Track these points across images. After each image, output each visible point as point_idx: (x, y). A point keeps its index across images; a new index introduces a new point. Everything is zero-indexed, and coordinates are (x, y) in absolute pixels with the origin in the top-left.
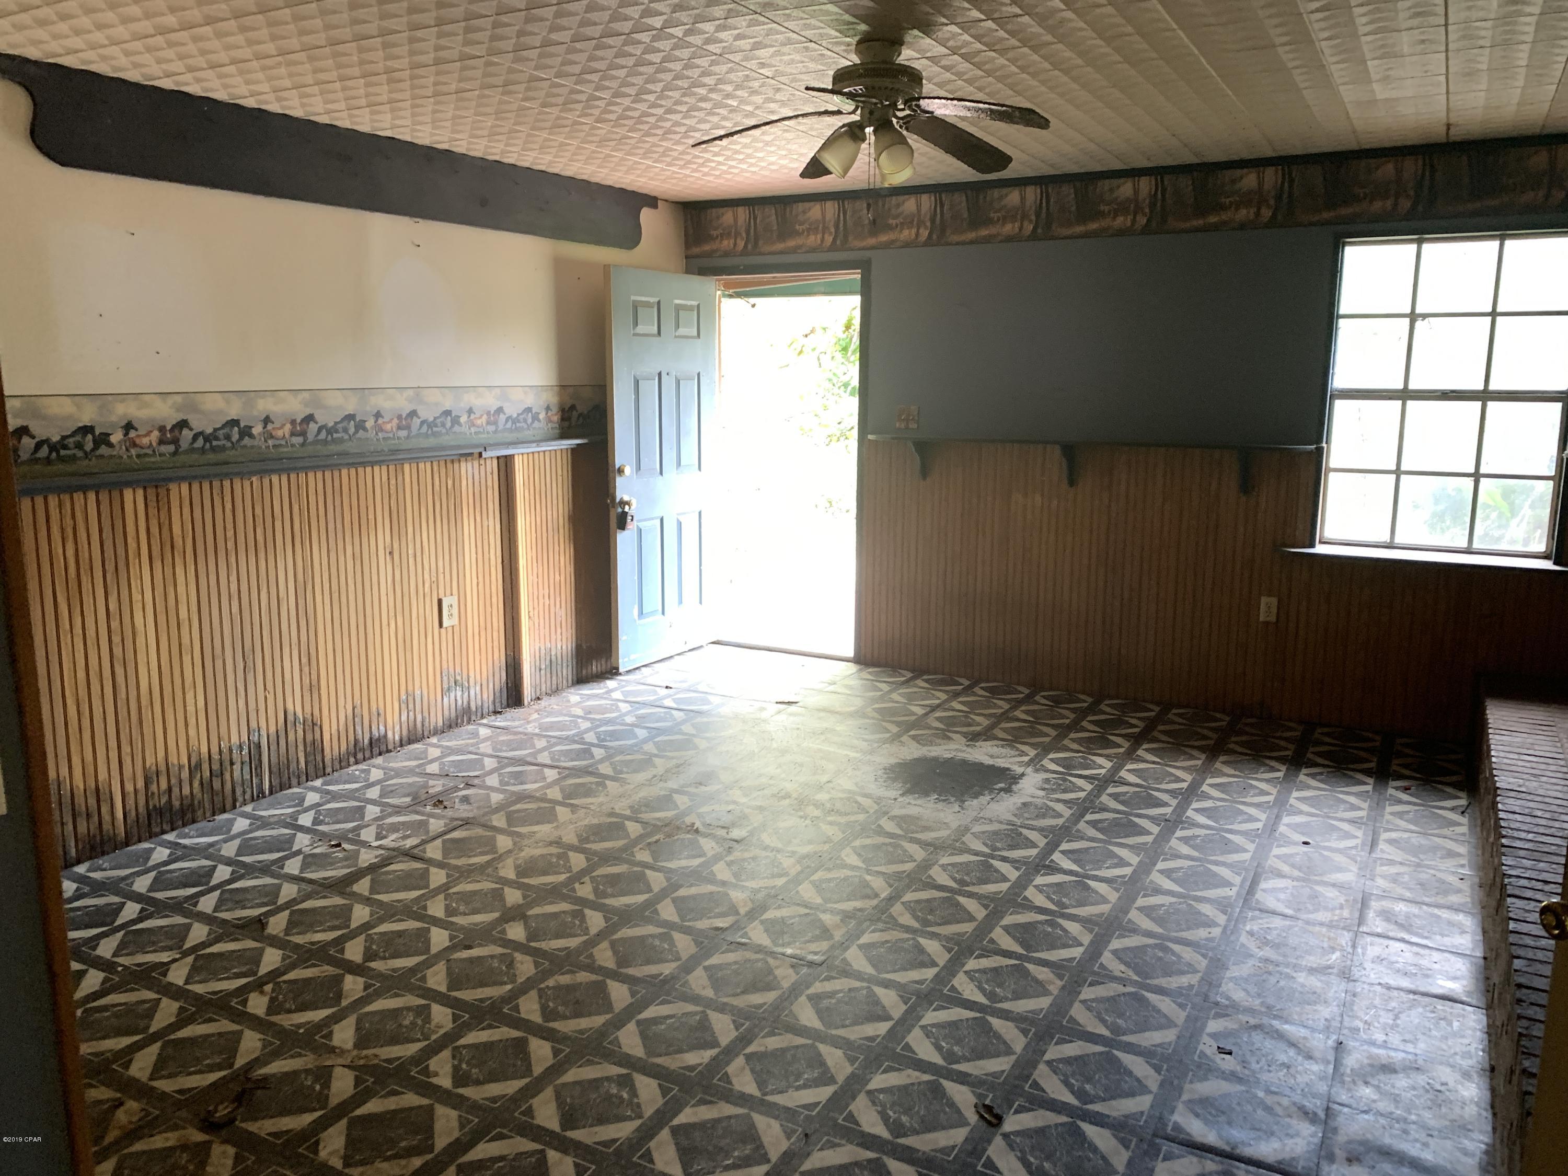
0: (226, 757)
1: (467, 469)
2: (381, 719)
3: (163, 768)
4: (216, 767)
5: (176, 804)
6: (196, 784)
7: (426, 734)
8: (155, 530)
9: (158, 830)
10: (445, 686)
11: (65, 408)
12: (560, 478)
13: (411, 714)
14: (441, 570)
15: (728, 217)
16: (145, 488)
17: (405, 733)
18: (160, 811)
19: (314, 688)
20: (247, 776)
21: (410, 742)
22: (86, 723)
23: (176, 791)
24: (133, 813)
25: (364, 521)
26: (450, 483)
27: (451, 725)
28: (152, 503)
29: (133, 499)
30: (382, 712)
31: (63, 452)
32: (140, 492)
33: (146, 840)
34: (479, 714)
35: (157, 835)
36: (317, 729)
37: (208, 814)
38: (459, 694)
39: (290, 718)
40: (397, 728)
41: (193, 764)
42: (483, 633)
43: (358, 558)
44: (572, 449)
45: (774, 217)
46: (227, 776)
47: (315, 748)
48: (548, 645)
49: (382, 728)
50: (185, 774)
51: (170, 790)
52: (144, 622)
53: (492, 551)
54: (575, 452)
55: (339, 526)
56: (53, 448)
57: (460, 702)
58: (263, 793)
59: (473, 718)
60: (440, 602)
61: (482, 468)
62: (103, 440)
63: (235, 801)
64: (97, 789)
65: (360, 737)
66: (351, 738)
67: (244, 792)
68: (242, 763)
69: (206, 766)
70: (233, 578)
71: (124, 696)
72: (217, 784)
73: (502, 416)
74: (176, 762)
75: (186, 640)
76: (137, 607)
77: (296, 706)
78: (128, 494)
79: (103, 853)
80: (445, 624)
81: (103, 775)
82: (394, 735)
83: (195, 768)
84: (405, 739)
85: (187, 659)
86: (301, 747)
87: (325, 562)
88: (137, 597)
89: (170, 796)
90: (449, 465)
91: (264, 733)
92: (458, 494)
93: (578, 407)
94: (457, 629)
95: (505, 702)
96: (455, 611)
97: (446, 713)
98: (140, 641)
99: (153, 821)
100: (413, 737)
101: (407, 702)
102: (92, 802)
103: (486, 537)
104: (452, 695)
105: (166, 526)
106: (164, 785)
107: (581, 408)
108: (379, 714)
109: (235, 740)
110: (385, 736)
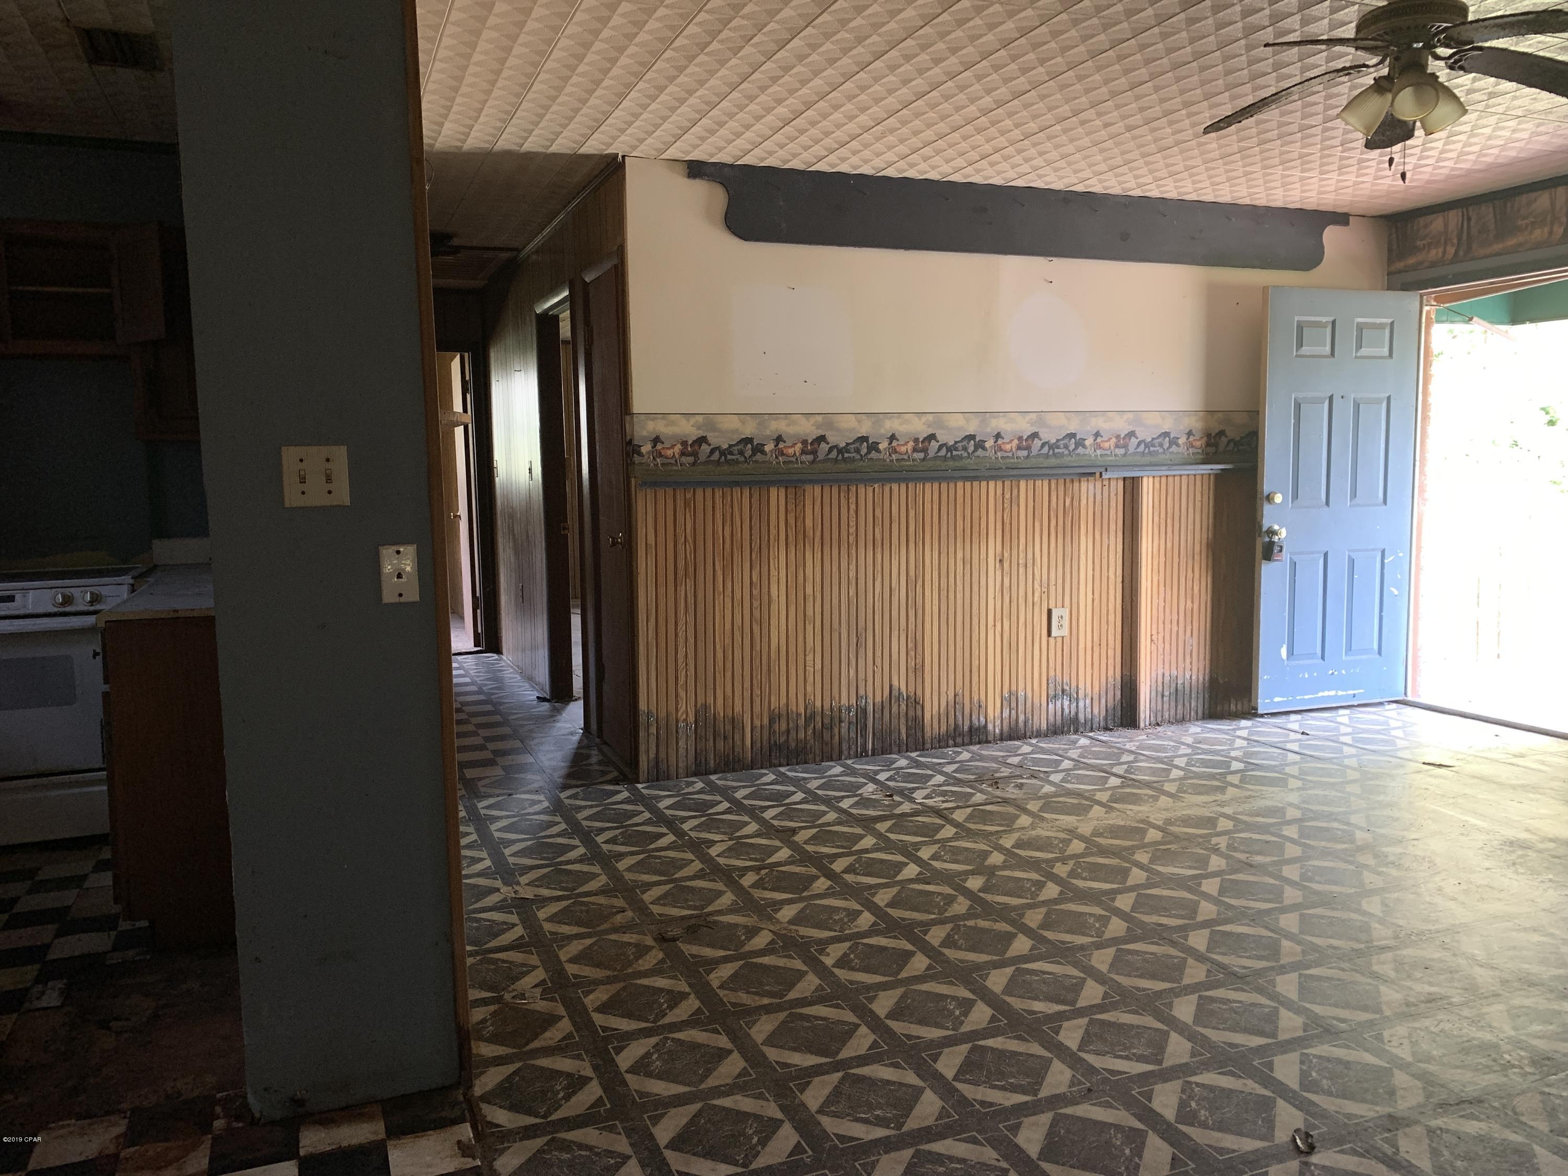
0: (836, 714)
1: (1087, 489)
2: (983, 711)
3: (784, 712)
4: (827, 721)
5: (793, 745)
6: (810, 732)
7: (1028, 734)
8: (792, 521)
9: (776, 762)
10: (1052, 693)
11: (732, 424)
12: (1198, 504)
13: (1013, 712)
14: (1052, 582)
15: (1437, 223)
16: (786, 487)
17: (1006, 728)
18: (780, 748)
19: (918, 670)
20: (853, 735)
21: (1011, 738)
22: (729, 665)
23: (793, 734)
24: (759, 745)
25: (976, 529)
26: (1068, 501)
27: (1054, 731)
28: (791, 501)
29: (777, 496)
30: (983, 705)
31: (729, 457)
32: (782, 491)
33: (766, 768)
34: (1088, 728)
35: (775, 766)
36: (919, 707)
37: (818, 759)
38: (1066, 703)
39: (895, 693)
40: (998, 722)
41: (808, 715)
42: (1096, 649)
43: (968, 562)
44: (1216, 475)
45: (1491, 215)
46: (836, 730)
47: (916, 723)
48: (1174, 673)
49: (982, 719)
50: (802, 722)
51: (788, 731)
52: (778, 592)
53: (1112, 570)
54: (1219, 478)
55: (952, 532)
56: (723, 453)
57: (1067, 711)
58: (866, 752)
59: (1081, 729)
60: (1050, 612)
61: (1106, 489)
62: (759, 449)
63: (841, 753)
64: (733, 718)
65: (960, 723)
66: (951, 721)
67: (849, 748)
68: (850, 723)
69: (818, 719)
70: (853, 567)
71: (758, 648)
72: (827, 736)
73: (1133, 439)
74: (794, 710)
75: (810, 612)
76: (774, 580)
77: (901, 683)
78: (773, 491)
79: (734, 770)
80: (1054, 634)
81: (738, 708)
82: (994, 727)
83: (810, 718)
84: (1005, 735)
85: (809, 628)
86: (903, 720)
87: (936, 562)
88: (774, 572)
89: (788, 737)
90: (1068, 484)
91: (870, 701)
92: (1076, 511)
93: (1228, 433)
94: (1067, 641)
95: (1118, 720)
96: (1066, 622)
97: (1051, 718)
98: (774, 607)
99: (773, 754)
100: (1014, 734)
101: (1010, 700)
102: (729, 727)
103: (1105, 554)
104: (1059, 703)
105: (800, 518)
106: (784, 727)
107: (1231, 433)
108: (980, 706)
109: (844, 701)
110: (986, 726)
